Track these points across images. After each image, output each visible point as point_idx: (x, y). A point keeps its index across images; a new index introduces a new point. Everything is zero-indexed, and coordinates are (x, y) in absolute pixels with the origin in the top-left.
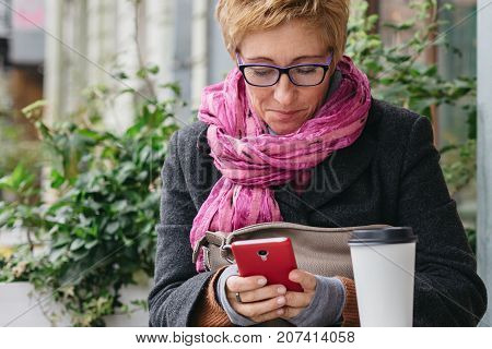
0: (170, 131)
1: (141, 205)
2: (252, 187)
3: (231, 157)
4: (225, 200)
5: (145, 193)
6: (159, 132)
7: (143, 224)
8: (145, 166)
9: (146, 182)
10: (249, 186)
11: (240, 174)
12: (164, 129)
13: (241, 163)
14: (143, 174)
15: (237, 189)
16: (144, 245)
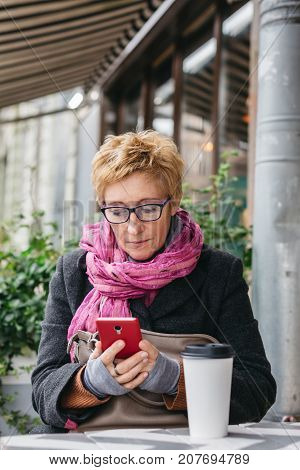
0: (50, 253)
1: (30, 302)
2: (115, 299)
3: (103, 276)
4: (94, 307)
5: (32, 294)
6: (43, 253)
7: (29, 316)
8: (33, 277)
9: (33, 287)
10: (112, 298)
11: (107, 288)
12: (47, 252)
13: (110, 281)
14: (31, 282)
15: (104, 299)
16: (29, 330)
